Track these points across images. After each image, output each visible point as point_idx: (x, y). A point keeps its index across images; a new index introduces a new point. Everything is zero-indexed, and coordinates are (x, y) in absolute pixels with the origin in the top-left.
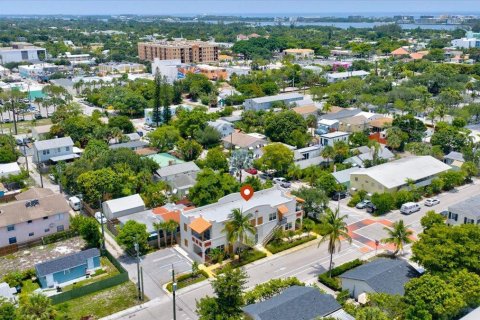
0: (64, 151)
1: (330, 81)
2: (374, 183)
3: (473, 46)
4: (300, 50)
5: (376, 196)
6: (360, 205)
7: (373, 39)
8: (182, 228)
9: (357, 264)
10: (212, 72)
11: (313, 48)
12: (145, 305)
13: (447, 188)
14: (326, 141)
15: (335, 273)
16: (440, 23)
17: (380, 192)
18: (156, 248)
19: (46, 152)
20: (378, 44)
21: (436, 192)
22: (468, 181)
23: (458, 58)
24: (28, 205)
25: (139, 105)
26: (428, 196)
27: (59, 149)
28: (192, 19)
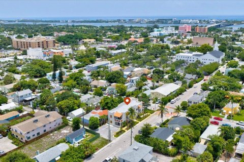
0: (28, 95)
1: (113, 54)
2: (160, 94)
3: (159, 35)
4: (90, 40)
5: (163, 99)
6: (157, 102)
7: (116, 33)
8: (109, 117)
9: (168, 121)
10: (58, 53)
11: (95, 39)
12: (112, 142)
13: (180, 94)
14: (133, 81)
15: (164, 124)
16: (138, 22)
17: (164, 97)
18: (100, 126)
19: (22, 97)
20: (120, 35)
21: (178, 95)
22: (185, 91)
23: (155, 41)
24: (46, 117)
25: (41, 72)
26: (176, 97)
27: (27, 95)
28: (15, 21)
